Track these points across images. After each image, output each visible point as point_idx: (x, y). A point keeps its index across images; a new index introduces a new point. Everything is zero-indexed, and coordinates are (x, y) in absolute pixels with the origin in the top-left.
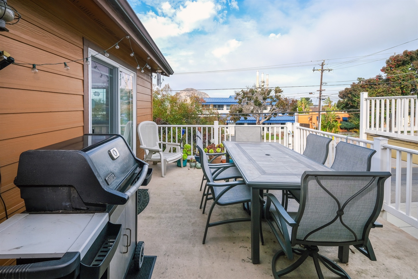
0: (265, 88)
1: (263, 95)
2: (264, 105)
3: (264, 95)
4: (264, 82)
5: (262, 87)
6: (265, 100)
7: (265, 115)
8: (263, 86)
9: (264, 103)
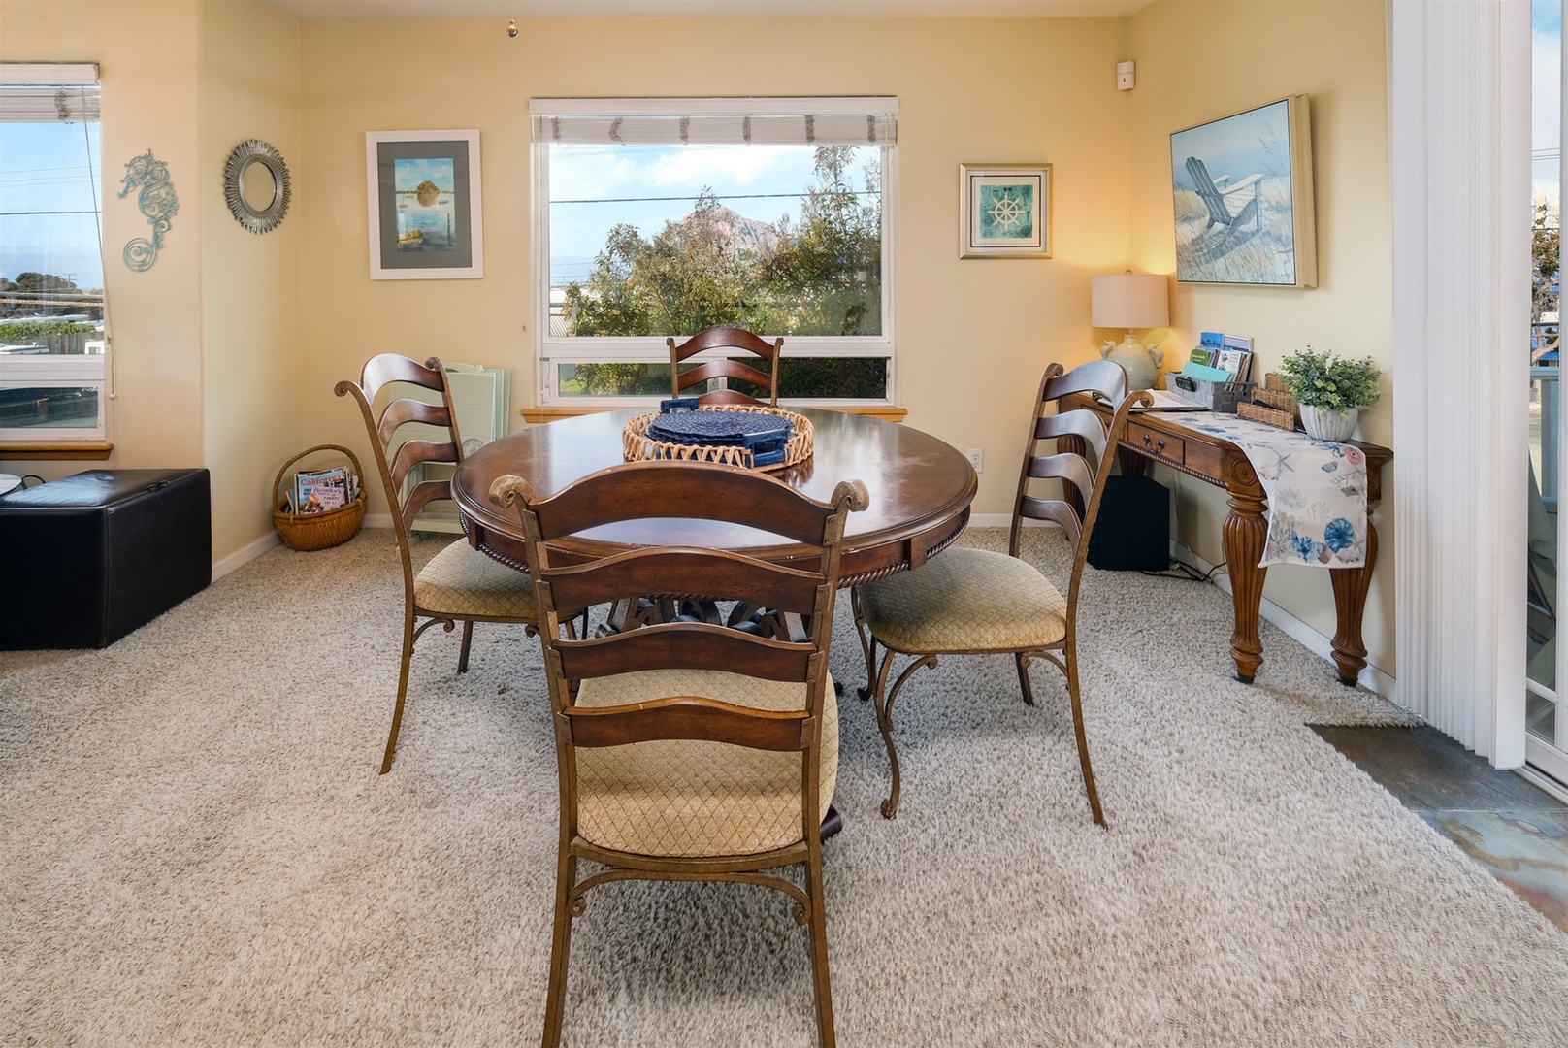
0: (1548, 229)
1: (1541, 255)
2: (1544, 295)
3: (1543, 257)
4: (1544, 208)
5: (1538, 227)
6: (1550, 275)
7: (1549, 331)
8: (1540, 222)
9: (1544, 287)
